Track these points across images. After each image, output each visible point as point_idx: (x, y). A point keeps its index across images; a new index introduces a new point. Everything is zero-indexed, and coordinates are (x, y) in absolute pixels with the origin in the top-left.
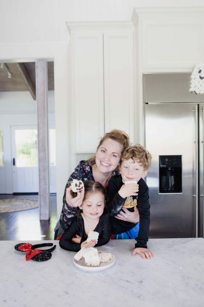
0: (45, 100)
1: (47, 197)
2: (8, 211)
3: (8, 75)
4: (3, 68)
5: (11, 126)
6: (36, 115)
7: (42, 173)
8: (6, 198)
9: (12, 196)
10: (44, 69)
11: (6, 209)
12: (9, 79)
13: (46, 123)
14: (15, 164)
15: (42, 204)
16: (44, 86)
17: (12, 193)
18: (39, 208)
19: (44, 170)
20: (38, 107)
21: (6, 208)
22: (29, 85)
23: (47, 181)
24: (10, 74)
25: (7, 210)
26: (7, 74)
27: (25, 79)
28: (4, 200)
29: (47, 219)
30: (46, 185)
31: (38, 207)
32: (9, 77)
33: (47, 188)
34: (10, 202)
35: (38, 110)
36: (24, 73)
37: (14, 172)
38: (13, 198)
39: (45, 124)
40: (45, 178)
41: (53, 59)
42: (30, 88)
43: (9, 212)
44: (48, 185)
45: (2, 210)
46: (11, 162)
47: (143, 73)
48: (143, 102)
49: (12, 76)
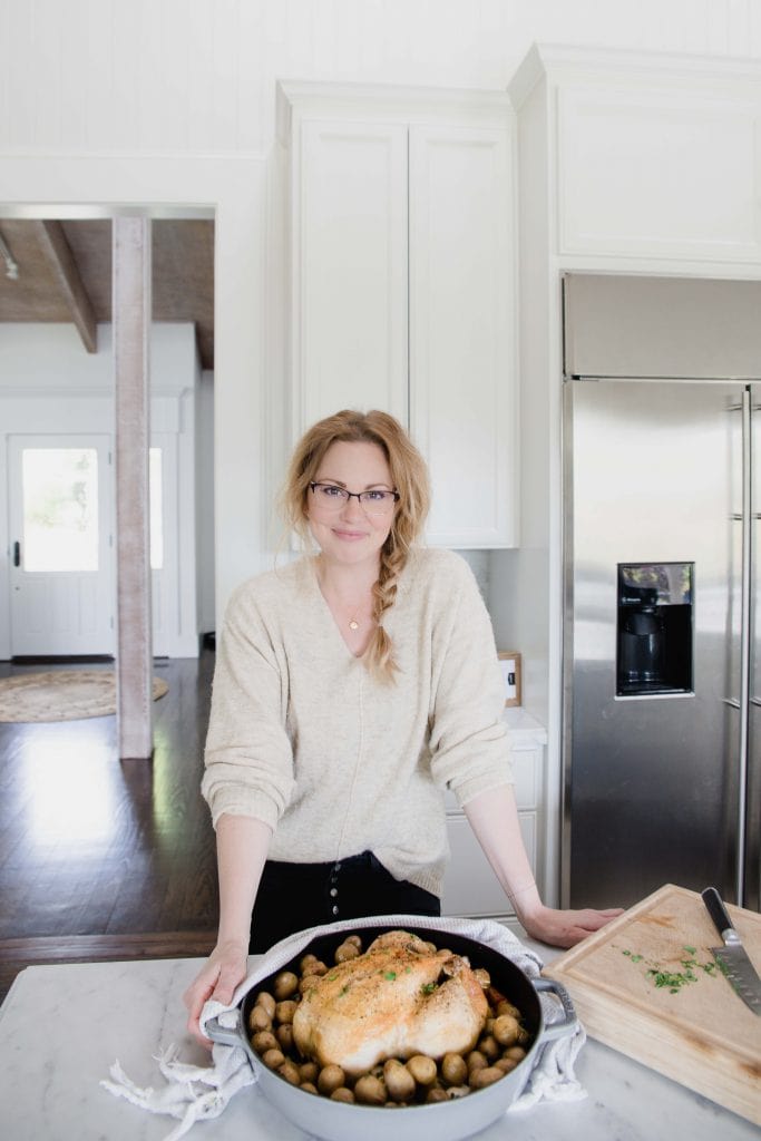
0: (142, 354)
1: (145, 682)
3: (7, 270)
5: (8, 436)
6: (110, 403)
7: (128, 600)
9: (9, 665)
10: (140, 249)
12: (9, 280)
13: (145, 431)
14: (21, 562)
15: (128, 705)
16: (142, 306)
17: (8, 657)
18: (118, 716)
19: (137, 590)
20: (118, 378)
22: (78, 303)
23: (147, 627)
24: (13, 267)
26: (5, 265)
27: (65, 284)
29: (145, 754)
30: (143, 639)
31: (114, 714)
32: (12, 274)
33: (144, 651)
35: (117, 386)
36: (63, 264)
37: (18, 589)
38: (12, 674)
39: (142, 434)
40: (137, 618)
41: (212, 211)
42: (77, 312)
44: (147, 639)
46: (9, 553)
47: (561, 270)
48: (564, 371)
49: (19, 271)
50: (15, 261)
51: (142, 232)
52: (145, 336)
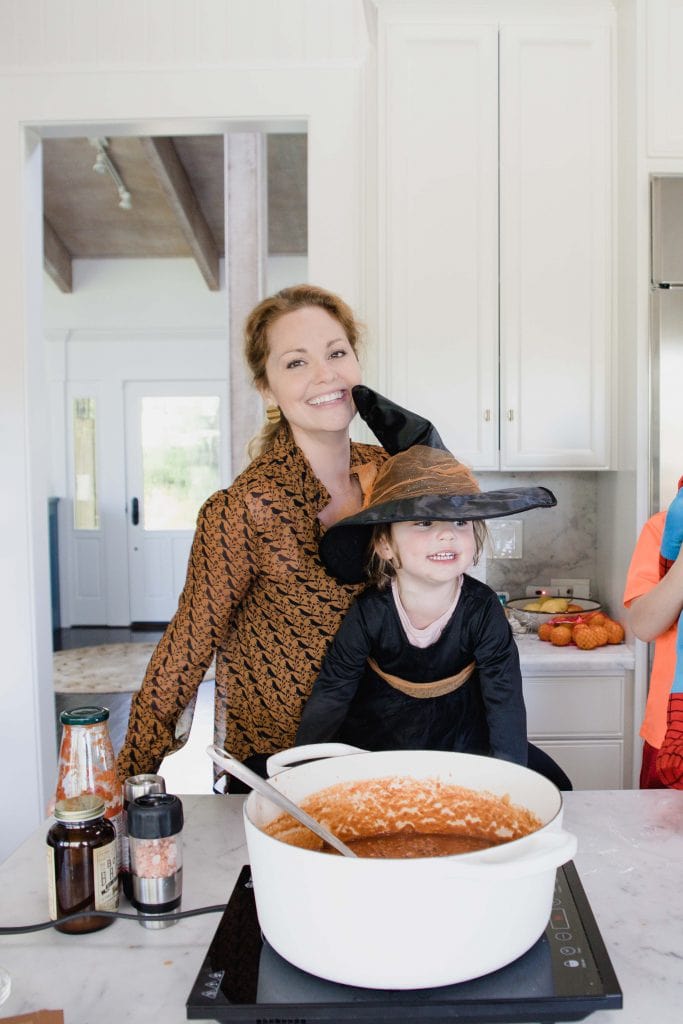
0: (257, 285)
2: (120, 687)
3: (120, 199)
4: (103, 171)
5: (125, 383)
8: (111, 641)
9: (128, 632)
10: (254, 171)
11: (112, 679)
12: (121, 210)
14: (140, 519)
16: (257, 235)
17: (126, 623)
21: (112, 675)
22: (196, 235)
24: (125, 196)
25: (117, 684)
26: (118, 194)
27: (182, 213)
28: (103, 649)
32: (125, 204)
34: (125, 653)
36: (179, 192)
37: (136, 549)
38: (131, 640)
41: (306, 124)
42: (196, 245)
43: (121, 690)
45: (98, 684)
46: (127, 510)
47: (650, 175)
48: (652, 281)
49: (134, 200)
50: (128, 189)
51: (256, 152)
52: (260, 265)
